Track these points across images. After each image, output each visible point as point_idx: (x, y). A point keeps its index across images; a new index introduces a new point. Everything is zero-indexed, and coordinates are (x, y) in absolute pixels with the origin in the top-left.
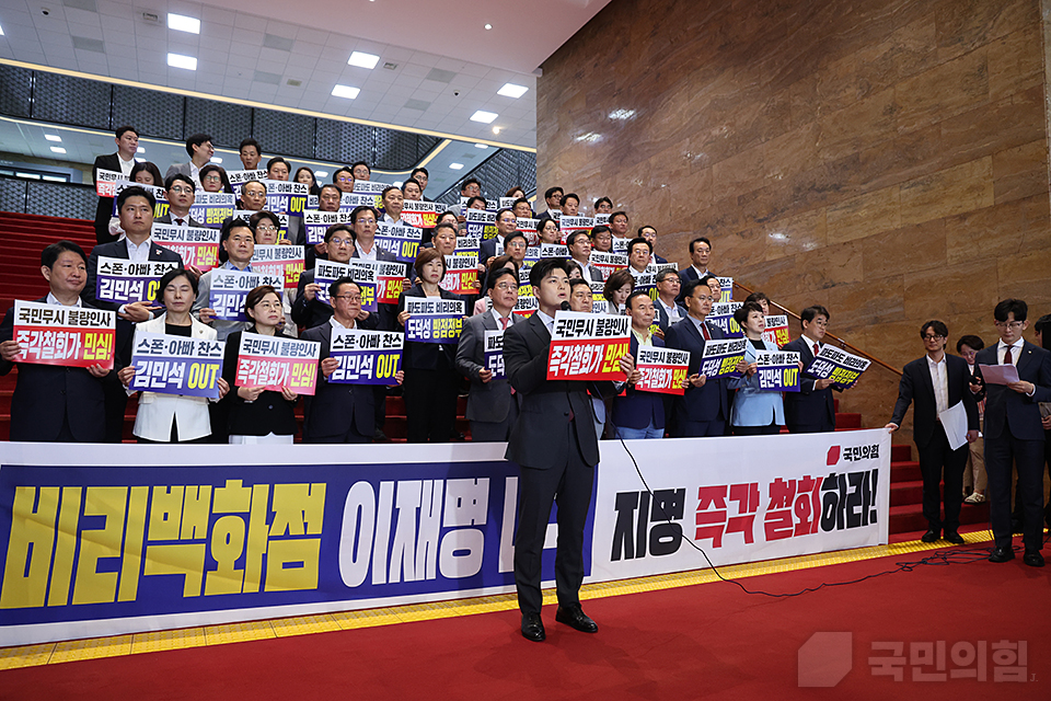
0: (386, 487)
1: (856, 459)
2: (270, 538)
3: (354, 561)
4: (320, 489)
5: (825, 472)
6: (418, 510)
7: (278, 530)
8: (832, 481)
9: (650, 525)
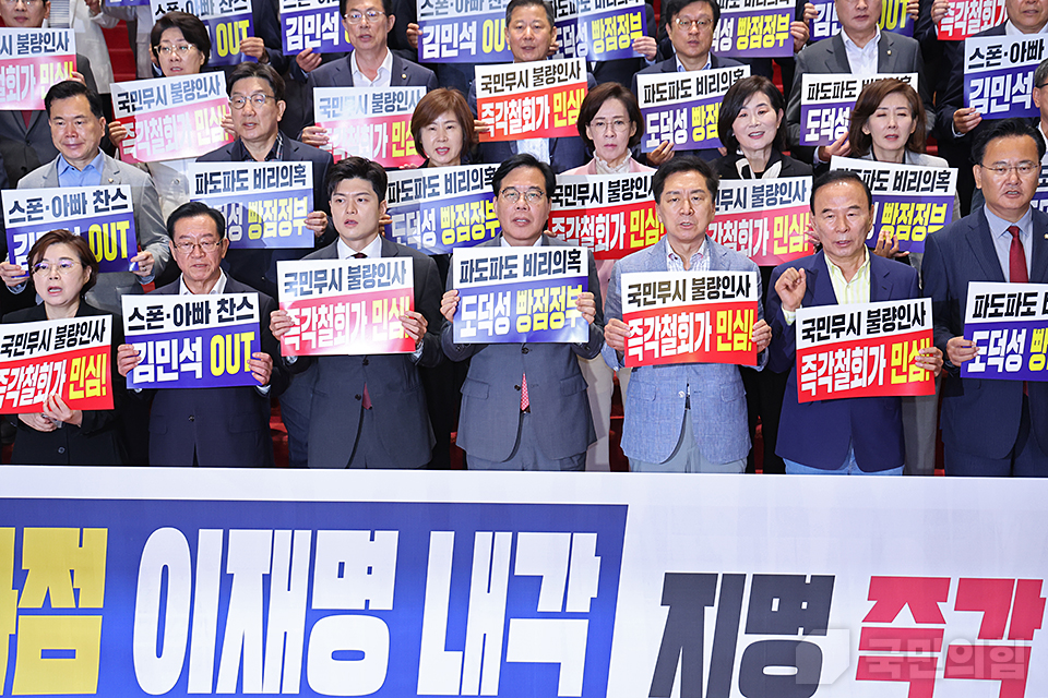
0: (210, 538)
2: (21, 612)
4: (98, 537)
6: (267, 579)
7: (32, 598)
9: (744, 640)
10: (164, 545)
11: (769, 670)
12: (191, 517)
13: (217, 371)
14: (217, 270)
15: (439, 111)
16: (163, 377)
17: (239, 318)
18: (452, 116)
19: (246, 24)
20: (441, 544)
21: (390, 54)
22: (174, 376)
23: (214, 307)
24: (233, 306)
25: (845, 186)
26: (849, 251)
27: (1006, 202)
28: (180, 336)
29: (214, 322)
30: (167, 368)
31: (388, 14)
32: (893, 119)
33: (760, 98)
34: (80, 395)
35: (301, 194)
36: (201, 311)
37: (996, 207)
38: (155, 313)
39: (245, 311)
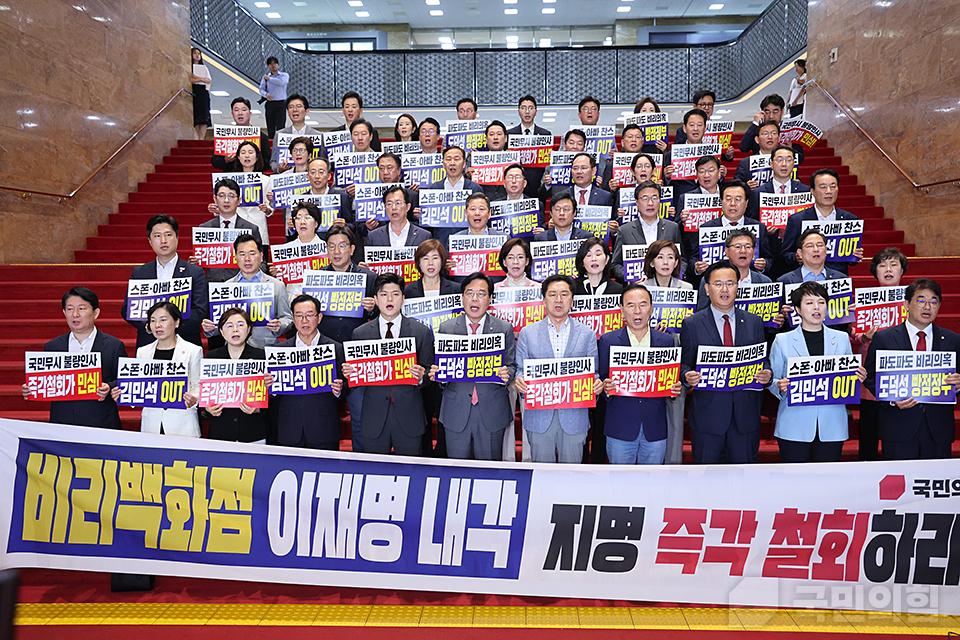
0: (309, 477)
1: (936, 495)
3: (282, 536)
4: (250, 474)
5: (878, 506)
8: (887, 520)
10: (284, 481)
11: (608, 558)
12: (299, 466)
13: (314, 385)
14: (315, 329)
15: (430, 249)
16: (286, 389)
17: (325, 357)
18: (436, 253)
19: (337, 211)
20: (432, 484)
21: (408, 223)
22: (292, 389)
23: (312, 353)
24: (321, 351)
25: (638, 291)
26: (641, 326)
27: (723, 302)
28: (294, 368)
29: (312, 360)
30: (288, 385)
31: (407, 203)
32: (666, 261)
33: (598, 247)
34: (252, 400)
35: (359, 290)
36: (304, 355)
37: (718, 306)
38: (281, 356)
39: (328, 353)
